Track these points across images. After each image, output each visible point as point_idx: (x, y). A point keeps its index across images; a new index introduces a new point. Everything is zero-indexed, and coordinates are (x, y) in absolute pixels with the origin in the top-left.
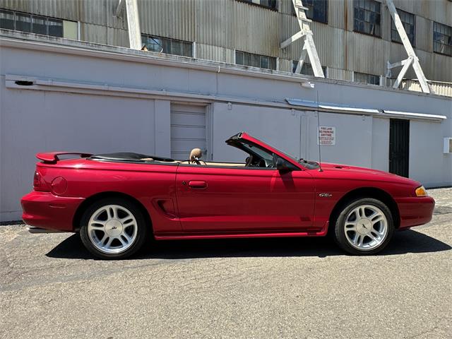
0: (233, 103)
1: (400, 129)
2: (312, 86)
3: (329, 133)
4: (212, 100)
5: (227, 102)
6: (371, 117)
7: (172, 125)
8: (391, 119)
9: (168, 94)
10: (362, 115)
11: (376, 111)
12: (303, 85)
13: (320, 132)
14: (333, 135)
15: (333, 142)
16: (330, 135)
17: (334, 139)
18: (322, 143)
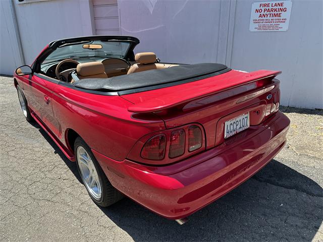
3: (276, 11)
13: (257, 11)
14: (284, 15)
15: (284, 27)
16: (279, 15)
17: (287, 22)
18: (259, 28)
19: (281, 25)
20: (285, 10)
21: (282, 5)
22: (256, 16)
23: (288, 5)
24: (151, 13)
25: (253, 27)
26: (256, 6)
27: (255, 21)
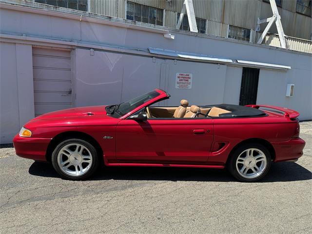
0: (95, 49)
1: (251, 77)
2: (173, 37)
3: (187, 78)
4: (75, 46)
5: (90, 49)
6: (225, 66)
7: (34, 67)
8: (243, 68)
9: (28, 38)
10: (217, 64)
11: (231, 61)
12: (165, 36)
13: (178, 77)
14: (190, 81)
15: (190, 87)
16: (188, 80)
17: (191, 84)
18: (180, 87)
19: (189, 85)
20: (190, 78)
21: (188, 75)
22: (178, 80)
23: (191, 75)
24: (111, 70)
25: (177, 86)
26: (178, 75)
27: (178, 83)
